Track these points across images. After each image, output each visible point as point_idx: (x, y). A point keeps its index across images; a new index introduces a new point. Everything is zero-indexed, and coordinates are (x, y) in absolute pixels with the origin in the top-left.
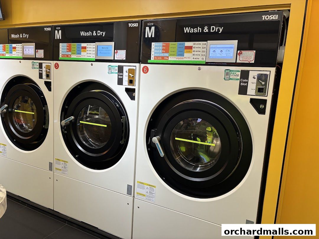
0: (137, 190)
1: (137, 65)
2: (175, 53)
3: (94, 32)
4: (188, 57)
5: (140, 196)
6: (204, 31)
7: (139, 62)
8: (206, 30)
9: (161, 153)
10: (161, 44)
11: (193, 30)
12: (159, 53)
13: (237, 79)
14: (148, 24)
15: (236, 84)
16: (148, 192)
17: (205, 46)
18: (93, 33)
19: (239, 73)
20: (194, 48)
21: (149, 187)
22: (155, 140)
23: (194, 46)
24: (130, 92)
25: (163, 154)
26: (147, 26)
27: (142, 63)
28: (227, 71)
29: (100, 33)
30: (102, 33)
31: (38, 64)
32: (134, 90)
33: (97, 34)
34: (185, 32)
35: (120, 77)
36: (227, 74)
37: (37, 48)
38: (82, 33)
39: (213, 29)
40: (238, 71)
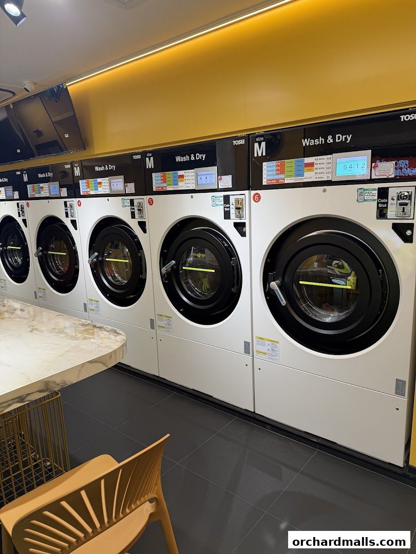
0: (257, 347)
1: (246, 192)
2: (293, 173)
3: (192, 155)
4: (309, 176)
5: (260, 355)
6: (328, 141)
7: (248, 188)
8: (330, 140)
9: (282, 301)
10: (274, 163)
11: (313, 142)
12: (273, 175)
13: (374, 200)
14: (257, 140)
15: (373, 207)
16: (270, 349)
17: (330, 161)
18: (190, 157)
19: (376, 192)
20: (317, 164)
21: (270, 343)
22: (274, 285)
23: (316, 162)
24: (240, 227)
25: (285, 302)
26: (257, 142)
27: (252, 190)
28: (360, 191)
29: (199, 156)
30: (202, 156)
31: (129, 201)
32: (244, 224)
33: (195, 158)
34: (304, 145)
35: (226, 209)
36: (361, 194)
37: (126, 181)
38: (178, 159)
39: (339, 137)
40: (375, 190)
